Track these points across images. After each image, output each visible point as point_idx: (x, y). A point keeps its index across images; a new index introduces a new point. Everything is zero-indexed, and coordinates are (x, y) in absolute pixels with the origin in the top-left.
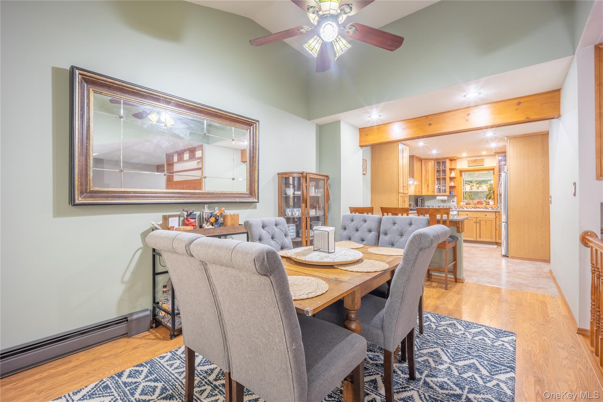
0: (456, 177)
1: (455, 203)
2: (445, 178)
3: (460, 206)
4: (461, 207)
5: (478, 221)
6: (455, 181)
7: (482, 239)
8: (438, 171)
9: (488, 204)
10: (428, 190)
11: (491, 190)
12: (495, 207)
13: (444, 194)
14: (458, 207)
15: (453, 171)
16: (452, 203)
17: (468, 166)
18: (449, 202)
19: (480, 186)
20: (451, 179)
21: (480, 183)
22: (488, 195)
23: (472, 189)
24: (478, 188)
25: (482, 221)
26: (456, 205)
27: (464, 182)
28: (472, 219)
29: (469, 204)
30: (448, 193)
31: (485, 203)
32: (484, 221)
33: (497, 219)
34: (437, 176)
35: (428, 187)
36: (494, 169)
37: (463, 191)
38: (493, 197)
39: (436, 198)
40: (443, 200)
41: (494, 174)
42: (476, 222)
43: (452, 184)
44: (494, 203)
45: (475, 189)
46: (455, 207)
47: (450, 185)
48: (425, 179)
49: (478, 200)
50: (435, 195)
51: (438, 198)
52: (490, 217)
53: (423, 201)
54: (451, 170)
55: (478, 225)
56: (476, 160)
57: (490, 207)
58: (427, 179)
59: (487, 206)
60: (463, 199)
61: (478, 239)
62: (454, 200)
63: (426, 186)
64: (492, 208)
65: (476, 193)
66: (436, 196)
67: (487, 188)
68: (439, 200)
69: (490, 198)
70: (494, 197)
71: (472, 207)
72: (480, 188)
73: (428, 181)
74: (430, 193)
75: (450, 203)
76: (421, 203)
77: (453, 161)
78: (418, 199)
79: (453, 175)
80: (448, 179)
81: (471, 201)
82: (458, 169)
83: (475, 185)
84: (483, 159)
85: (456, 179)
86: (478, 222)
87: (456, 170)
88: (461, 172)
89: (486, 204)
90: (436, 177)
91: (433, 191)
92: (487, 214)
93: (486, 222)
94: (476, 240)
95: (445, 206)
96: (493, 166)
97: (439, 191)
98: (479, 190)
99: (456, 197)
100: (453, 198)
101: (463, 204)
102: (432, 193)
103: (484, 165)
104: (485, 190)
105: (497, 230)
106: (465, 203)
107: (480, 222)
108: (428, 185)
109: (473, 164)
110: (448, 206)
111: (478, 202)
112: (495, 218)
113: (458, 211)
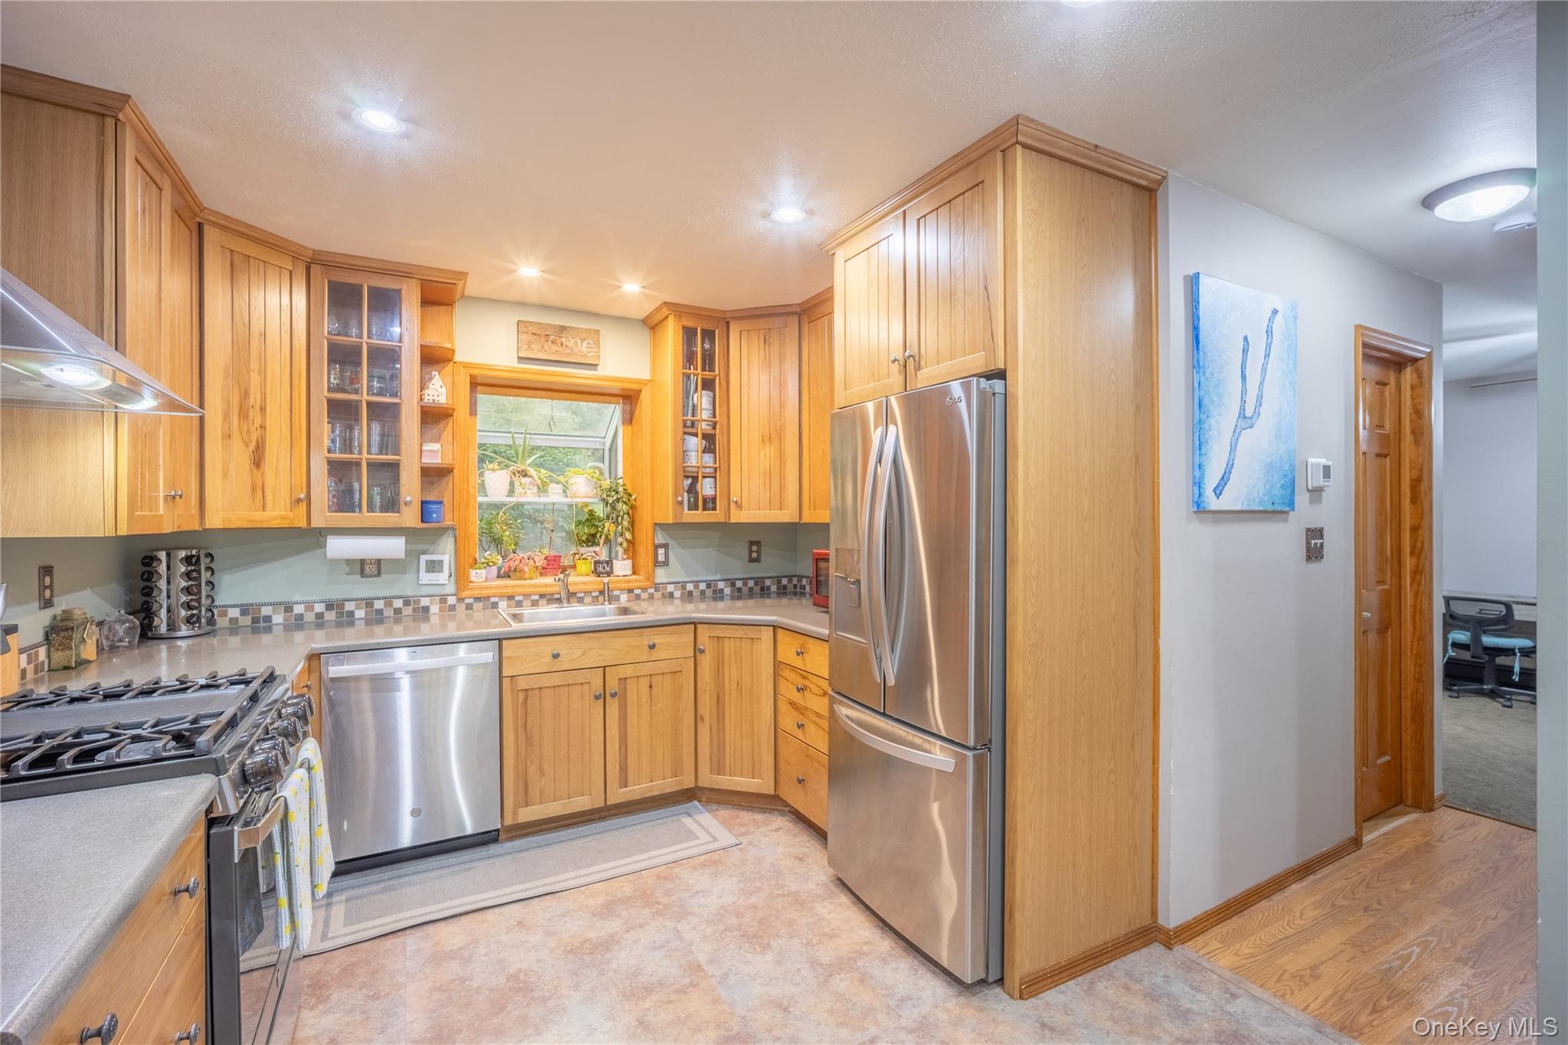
0: (450, 409)
1: (442, 577)
2: (397, 406)
3: (477, 593)
4: (477, 599)
5: (613, 685)
6: (448, 435)
8: (340, 356)
10: (258, 490)
11: (616, 499)
12: (644, 589)
13: (390, 519)
14: (461, 600)
15: (437, 372)
16: (425, 577)
17: (521, 359)
18: (404, 573)
19: (553, 479)
20: (433, 417)
21: (554, 462)
23: (515, 493)
24: (542, 489)
25: (631, 686)
26: (450, 588)
28: (579, 677)
29: (510, 574)
30: (409, 517)
31: (586, 564)
32: (644, 683)
34: (330, 390)
35: (257, 460)
36: (631, 398)
37: (479, 499)
39: (321, 549)
40: (362, 562)
41: (628, 419)
42: (602, 697)
43: (435, 453)
44: (635, 564)
45: (527, 495)
46: (443, 599)
47: (427, 460)
48: (235, 398)
49: (545, 551)
50: (318, 522)
51: (338, 547)
52: (672, 654)
53: (205, 576)
54: (433, 358)
55: (613, 709)
56: (563, 328)
58: (255, 397)
59: (606, 583)
60: (477, 547)
61: (618, 796)
62: (435, 557)
63: (241, 455)
64: (630, 591)
66: (323, 533)
67: (592, 490)
68: (335, 562)
71: (542, 596)
72: (553, 487)
73: (255, 417)
74: (277, 513)
75: (410, 576)
76: (187, 590)
77: (436, 308)
79: (438, 391)
80: (409, 420)
81: (517, 558)
82: (466, 366)
83: (532, 471)
84: (598, 332)
86: (613, 695)
87: (449, 368)
88: (475, 384)
89: (600, 574)
90: (322, 394)
91: (299, 500)
92: (660, 638)
93: (651, 687)
94: (606, 799)
95: (378, 599)
96: (638, 381)
97: (345, 501)
98: (548, 496)
99: (451, 540)
100: (433, 543)
101: (487, 580)
102: (291, 514)
103: (597, 365)
104: (587, 497)
105: (702, 720)
106: (494, 570)
107: (625, 689)
108: (258, 447)
109: (546, 348)
110: (400, 597)
111: (546, 558)
112: (692, 655)
113: (500, 641)
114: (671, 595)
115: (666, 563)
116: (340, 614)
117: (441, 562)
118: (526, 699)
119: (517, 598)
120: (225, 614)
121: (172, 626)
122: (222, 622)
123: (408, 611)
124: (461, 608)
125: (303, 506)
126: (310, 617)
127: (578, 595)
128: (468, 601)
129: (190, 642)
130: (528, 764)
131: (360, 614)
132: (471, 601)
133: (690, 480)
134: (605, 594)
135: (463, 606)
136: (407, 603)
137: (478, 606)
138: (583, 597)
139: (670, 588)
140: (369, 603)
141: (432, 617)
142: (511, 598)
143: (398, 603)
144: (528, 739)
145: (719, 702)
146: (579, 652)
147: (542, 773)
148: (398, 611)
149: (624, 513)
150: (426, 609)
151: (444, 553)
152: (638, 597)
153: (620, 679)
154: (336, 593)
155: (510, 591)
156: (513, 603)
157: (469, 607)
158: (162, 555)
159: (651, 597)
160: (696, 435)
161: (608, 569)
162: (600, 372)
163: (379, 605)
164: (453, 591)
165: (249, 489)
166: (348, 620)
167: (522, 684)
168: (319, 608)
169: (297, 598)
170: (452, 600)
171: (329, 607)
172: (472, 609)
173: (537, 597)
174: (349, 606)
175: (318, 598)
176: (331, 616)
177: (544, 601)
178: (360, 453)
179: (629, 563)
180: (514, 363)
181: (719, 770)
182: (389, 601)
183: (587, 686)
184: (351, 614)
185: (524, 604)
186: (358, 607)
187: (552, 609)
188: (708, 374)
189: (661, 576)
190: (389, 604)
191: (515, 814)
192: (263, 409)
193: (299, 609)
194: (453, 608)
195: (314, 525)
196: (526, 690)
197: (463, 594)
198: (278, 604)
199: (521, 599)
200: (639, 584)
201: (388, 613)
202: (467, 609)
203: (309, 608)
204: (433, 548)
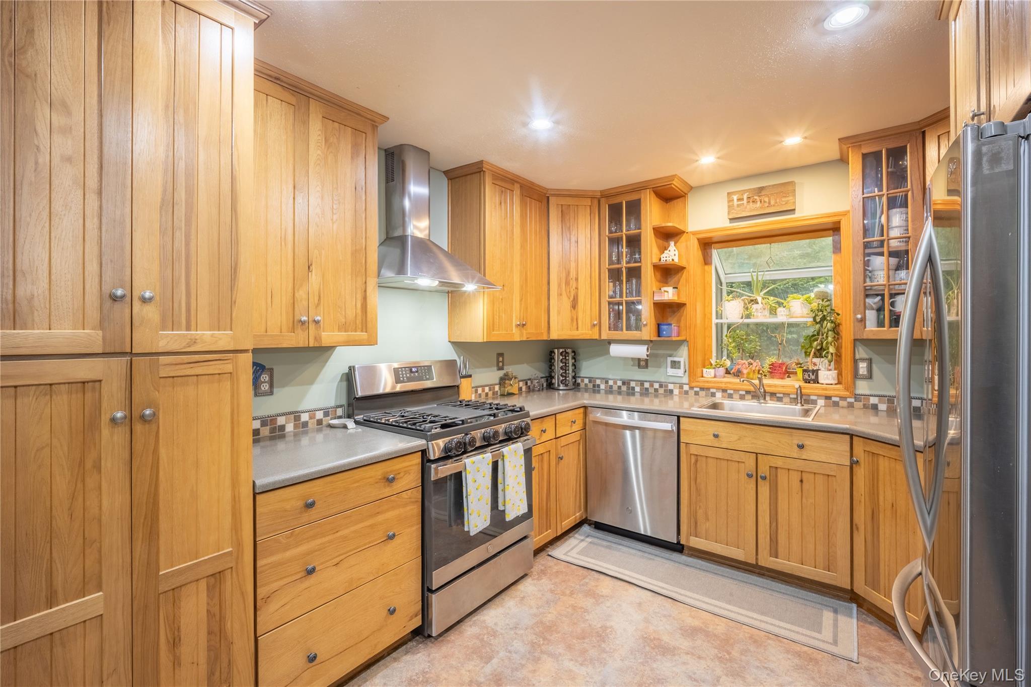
0: (683, 264)
1: (680, 372)
2: (639, 267)
3: (701, 385)
4: (702, 389)
5: (764, 470)
6: (683, 281)
8: (615, 241)
9: (812, 377)
10: (575, 320)
11: (824, 318)
12: (843, 398)
13: (634, 334)
14: (691, 388)
15: (672, 243)
16: (671, 371)
17: (732, 220)
18: (660, 367)
19: (780, 304)
20: (667, 273)
21: (781, 290)
22: (812, 338)
23: (748, 317)
24: (773, 312)
25: (782, 477)
26: (685, 380)
27: (724, 288)
28: (736, 456)
29: (738, 374)
31: (800, 372)
32: (795, 477)
33: (861, 473)
34: (609, 263)
35: (574, 306)
36: (835, 229)
37: (714, 321)
38: (832, 350)
39: (608, 352)
40: (639, 360)
41: (837, 249)
42: (756, 477)
43: (669, 294)
44: (840, 374)
45: (760, 315)
46: (681, 387)
47: (657, 298)
48: (563, 276)
49: (773, 360)
50: (604, 336)
51: (616, 350)
52: (823, 458)
53: (571, 361)
54: (667, 235)
55: (764, 489)
56: (761, 189)
57: (819, 396)
58: (573, 274)
59: (809, 388)
60: (714, 354)
61: (767, 561)
62: (676, 359)
63: (567, 303)
64: (828, 398)
65: (765, 331)
66: (609, 342)
67: (806, 311)
69: (819, 353)
70: (838, 349)
71: (748, 392)
72: (780, 310)
73: (573, 284)
74: (584, 332)
75: (662, 370)
76: (562, 368)
77: (675, 201)
78: (552, 352)
79: (672, 254)
80: (648, 275)
81: (743, 363)
82: (694, 233)
83: (759, 299)
84: (792, 183)
85: (685, 271)
86: (764, 478)
87: (683, 238)
88: (706, 244)
89: (807, 381)
90: (606, 267)
91: (594, 325)
92: (810, 440)
93: (801, 481)
94: (757, 559)
95: (646, 381)
96: (835, 215)
97: (615, 327)
98: (775, 318)
99: (686, 348)
100: (676, 349)
101: (715, 377)
102: (591, 332)
103: (794, 210)
104: (802, 317)
105: (857, 529)
106: (722, 371)
107: (776, 476)
108: (574, 299)
109: (749, 207)
110: (657, 382)
111: (772, 364)
112: (848, 464)
113: (679, 417)
114: (875, 407)
115: (870, 376)
116: (628, 388)
117: (679, 362)
118: (696, 461)
119: (729, 392)
120: (583, 381)
121: (559, 385)
122: (582, 385)
123: (661, 391)
124: (692, 393)
125: (597, 328)
126: (615, 388)
127: (778, 395)
128: (696, 389)
129: (565, 392)
130: (698, 508)
131: (637, 389)
132: (698, 389)
133: (879, 298)
134: (802, 398)
136: (661, 386)
137: (702, 393)
138: (782, 398)
139: (874, 400)
140: (642, 383)
141: (675, 397)
142: (724, 391)
143: (656, 386)
144: (698, 490)
145: (874, 516)
146: (736, 437)
147: (707, 519)
148: (656, 390)
149: (828, 331)
150: (671, 391)
151: (682, 357)
152: (836, 404)
153: (770, 467)
154: (627, 376)
155: (723, 386)
157: (697, 393)
158: (556, 351)
159: (851, 405)
160: (882, 254)
161: (813, 377)
162: (797, 215)
163: (647, 385)
164: (687, 382)
165: (570, 320)
166: (632, 392)
167: (694, 450)
168: (619, 383)
169: (610, 377)
170: (686, 388)
171: (624, 383)
172: (698, 395)
173: (744, 393)
174: (633, 384)
176: (624, 388)
177: (749, 397)
178: (621, 296)
179: (834, 373)
180: (727, 224)
181: (874, 585)
182: (652, 383)
183: (743, 465)
184: (633, 388)
185: (734, 396)
186: (636, 385)
187: (753, 403)
188: (898, 192)
189: (863, 387)
190: (652, 386)
191: (688, 540)
192: (577, 279)
193: (611, 383)
194: (686, 393)
195: (602, 338)
196: (697, 455)
197: (693, 384)
198: (603, 379)
199: (732, 392)
200: (837, 393)
201: (651, 390)
202: (695, 394)
203: (615, 383)
204: (675, 353)
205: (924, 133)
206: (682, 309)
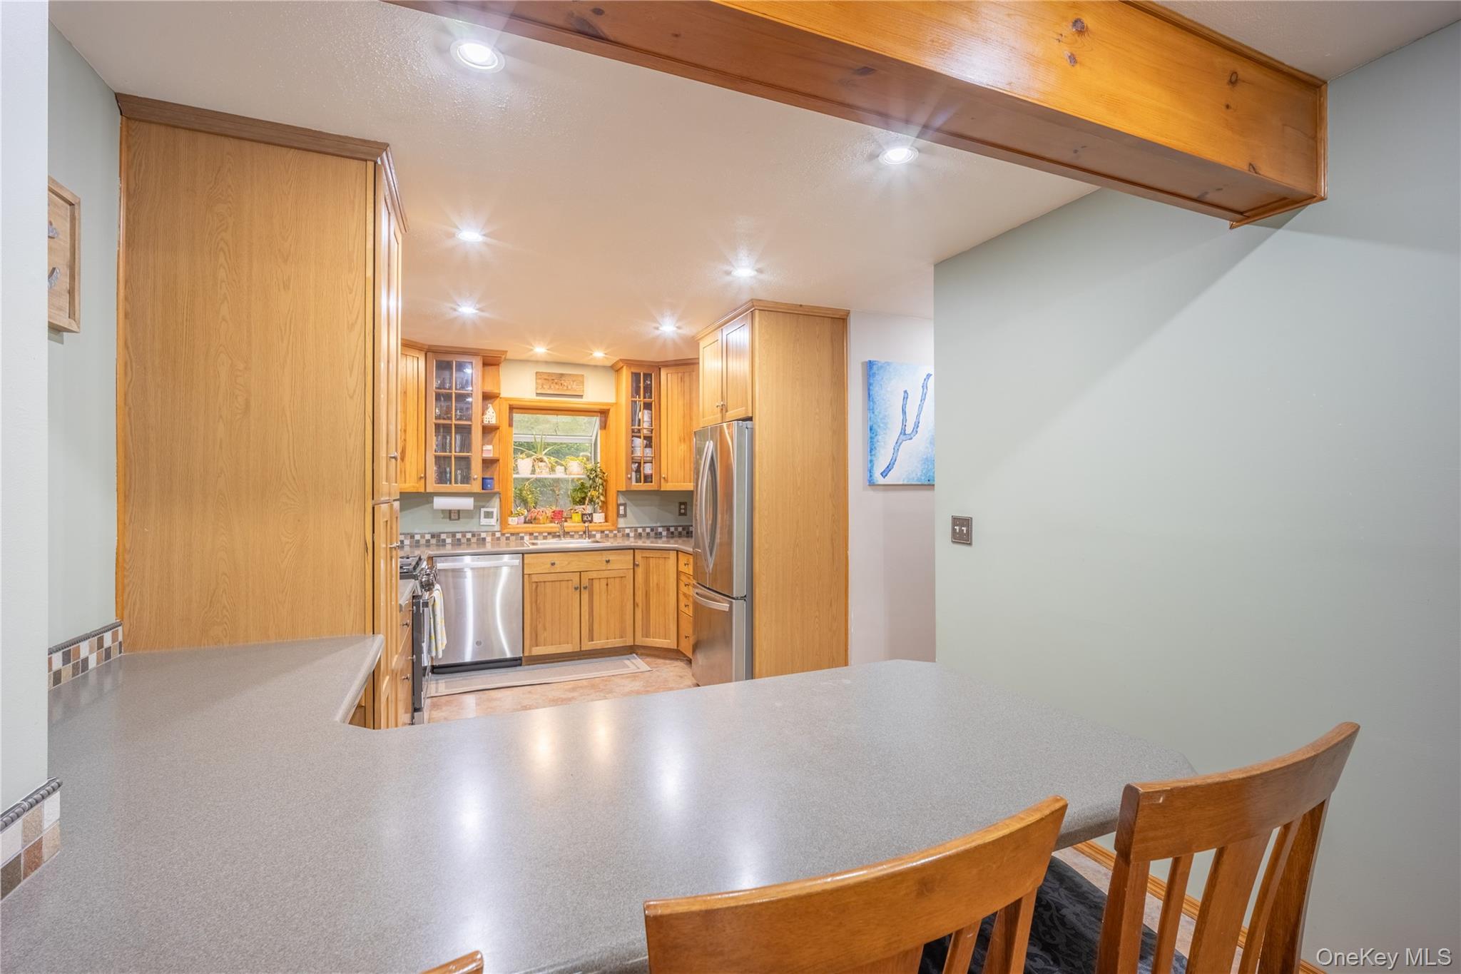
0: (498, 425)
1: (493, 521)
2: (470, 425)
3: (512, 531)
4: (512, 534)
5: (585, 582)
6: (496, 440)
7: (599, 643)
8: (441, 400)
10: (402, 473)
11: (595, 476)
12: (611, 531)
13: (463, 488)
14: (503, 534)
15: (490, 405)
16: (484, 521)
17: (538, 394)
18: (472, 518)
19: (559, 463)
20: (488, 430)
21: (559, 452)
24: (552, 470)
25: (596, 584)
26: (497, 528)
27: (517, 447)
28: (566, 577)
29: (534, 521)
30: (476, 487)
31: (577, 516)
32: (604, 582)
33: (640, 571)
34: (436, 418)
35: (402, 457)
36: (604, 413)
37: (513, 476)
38: (602, 498)
39: (431, 504)
40: (450, 511)
41: (603, 427)
42: (579, 588)
43: (489, 451)
44: (607, 515)
45: (543, 473)
46: (493, 534)
47: (486, 455)
49: (554, 508)
50: (429, 489)
51: (440, 503)
52: (619, 567)
54: (488, 397)
55: (585, 596)
56: (562, 375)
57: (597, 531)
59: (591, 527)
60: (513, 504)
61: (588, 646)
62: (491, 509)
64: (602, 532)
66: (434, 495)
67: (581, 470)
68: (436, 511)
70: (606, 497)
71: (550, 533)
75: (475, 520)
77: (490, 368)
79: (491, 417)
80: (477, 434)
81: (536, 512)
82: (506, 399)
83: (545, 458)
84: (585, 376)
85: (498, 431)
86: (585, 588)
87: (497, 401)
88: (511, 409)
89: (587, 522)
90: (432, 420)
91: (421, 478)
92: (612, 556)
93: (607, 585)
94: (581, 647)
95: (459, 532)
96: (607, 404)
97: (442, 477)
98: (555, 474)
99: (498, 500)
100: (488, 501)
101: (518, 524)
102: (417, 485)
103: (582, 396)
104: (579, 474)
105: (638, 605)
106: (522, 518)
107: (592, 585)
108: (403, 450)
109: (552, 387)
110: (470, 532)
111: (553, 512)
112: (632, 567)
113: (523, 554)
114: (628, 535)
115: (625, 515)
116: (438, 541)
117: (492, 512)
118: (537, 587)
119: (535, 534)
123: (474, 540)
124: (503, 539)
125: (423, 480)
126: (423, 542)
127: (569, 533)
128: (507, 535)
130: (538, 623)
131: (449, 541)
132: (509, 535)
133: (637, 464)
134: (587, 533)
135: (505, 538)
136: (473, 535)
137: (513, 538)
138: (573, 534)
139: (627, 531)
140: (453, 534)
141: (487, 544)
142: (531, 534)
143: (469, 536)
144: (538, 610)
145: (647, 595)
146: (567, 563)
147: (545, 629)
148: (469, 540)
149: (600, 484)
150: (484, 539)
151: (494, 507)
152: (607, 536)
153: (589, 579)
154: (436, 529)
155: (531, 530)
156: (532, 537)
157: (508, 539)
159: (615, 536)
160: (640, 437)
161: (590, 519)
162: (584, 400)
163: (459, 536)
164: (499, 530)
166: (442, 543)
167: (535, 578)
168: (428, 537)
169: (416, 531)
170: (498, 535)
171: (433, 536)
172: (509, 540)
173: (546, 534)
174: (443, 536)
175: (427, 531)
176: (433, 541)
177: (550, 537)
178: (451, 452)
179: (603, 515)
180: (534, 397)
181: (647, 635)
182: (464, 534)
183: (570, 582)
184: (444, 539)
185: (539, 538)
186: (447, 537)
187: (555, 540)
188: (647, 400)
189: (622, 523)
190: (464, 536)
191: (530, 651)
192: (405, 431)
193: (417, 537)
194: (498, 539)
195: (428, 491)
196: (537, 582)
197: (505, 531)
198: (408, 534)
199: (537, 534)
200: (608, 528)
201: (464, 540)
202: (506, 540)
203: (423, 536)
204: (488, 504)
205: (660, 369)
206: (495, 465)
